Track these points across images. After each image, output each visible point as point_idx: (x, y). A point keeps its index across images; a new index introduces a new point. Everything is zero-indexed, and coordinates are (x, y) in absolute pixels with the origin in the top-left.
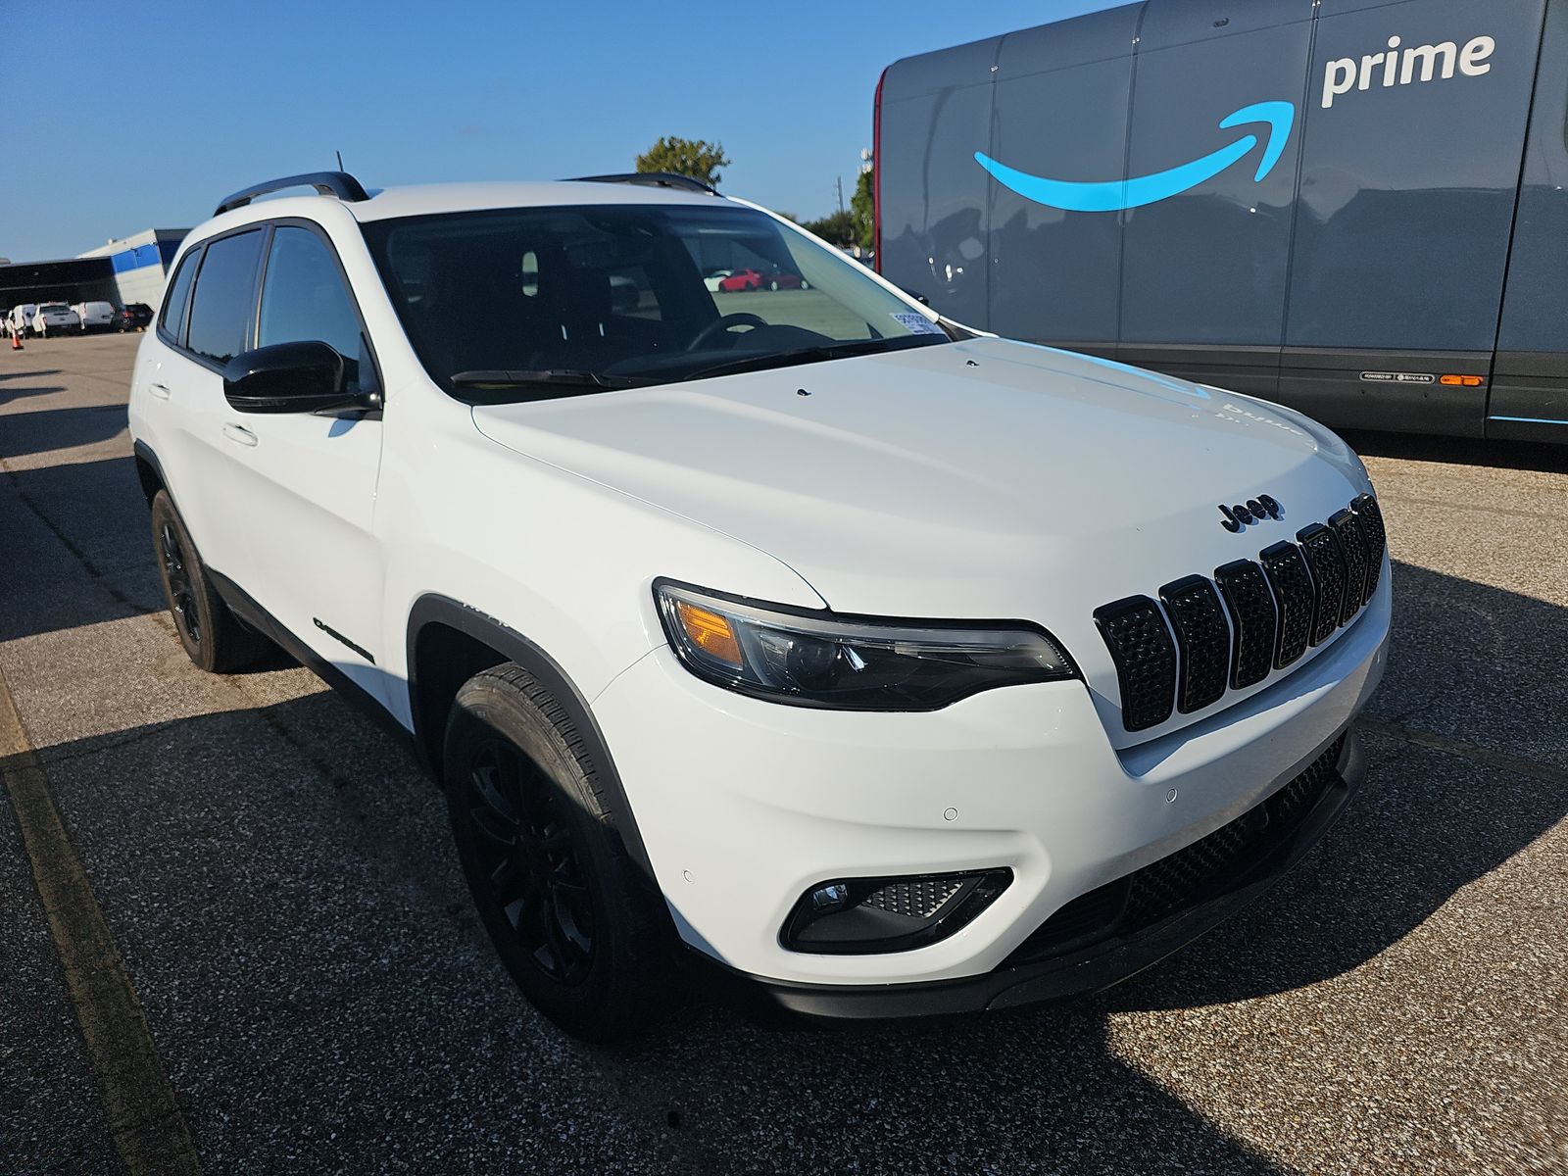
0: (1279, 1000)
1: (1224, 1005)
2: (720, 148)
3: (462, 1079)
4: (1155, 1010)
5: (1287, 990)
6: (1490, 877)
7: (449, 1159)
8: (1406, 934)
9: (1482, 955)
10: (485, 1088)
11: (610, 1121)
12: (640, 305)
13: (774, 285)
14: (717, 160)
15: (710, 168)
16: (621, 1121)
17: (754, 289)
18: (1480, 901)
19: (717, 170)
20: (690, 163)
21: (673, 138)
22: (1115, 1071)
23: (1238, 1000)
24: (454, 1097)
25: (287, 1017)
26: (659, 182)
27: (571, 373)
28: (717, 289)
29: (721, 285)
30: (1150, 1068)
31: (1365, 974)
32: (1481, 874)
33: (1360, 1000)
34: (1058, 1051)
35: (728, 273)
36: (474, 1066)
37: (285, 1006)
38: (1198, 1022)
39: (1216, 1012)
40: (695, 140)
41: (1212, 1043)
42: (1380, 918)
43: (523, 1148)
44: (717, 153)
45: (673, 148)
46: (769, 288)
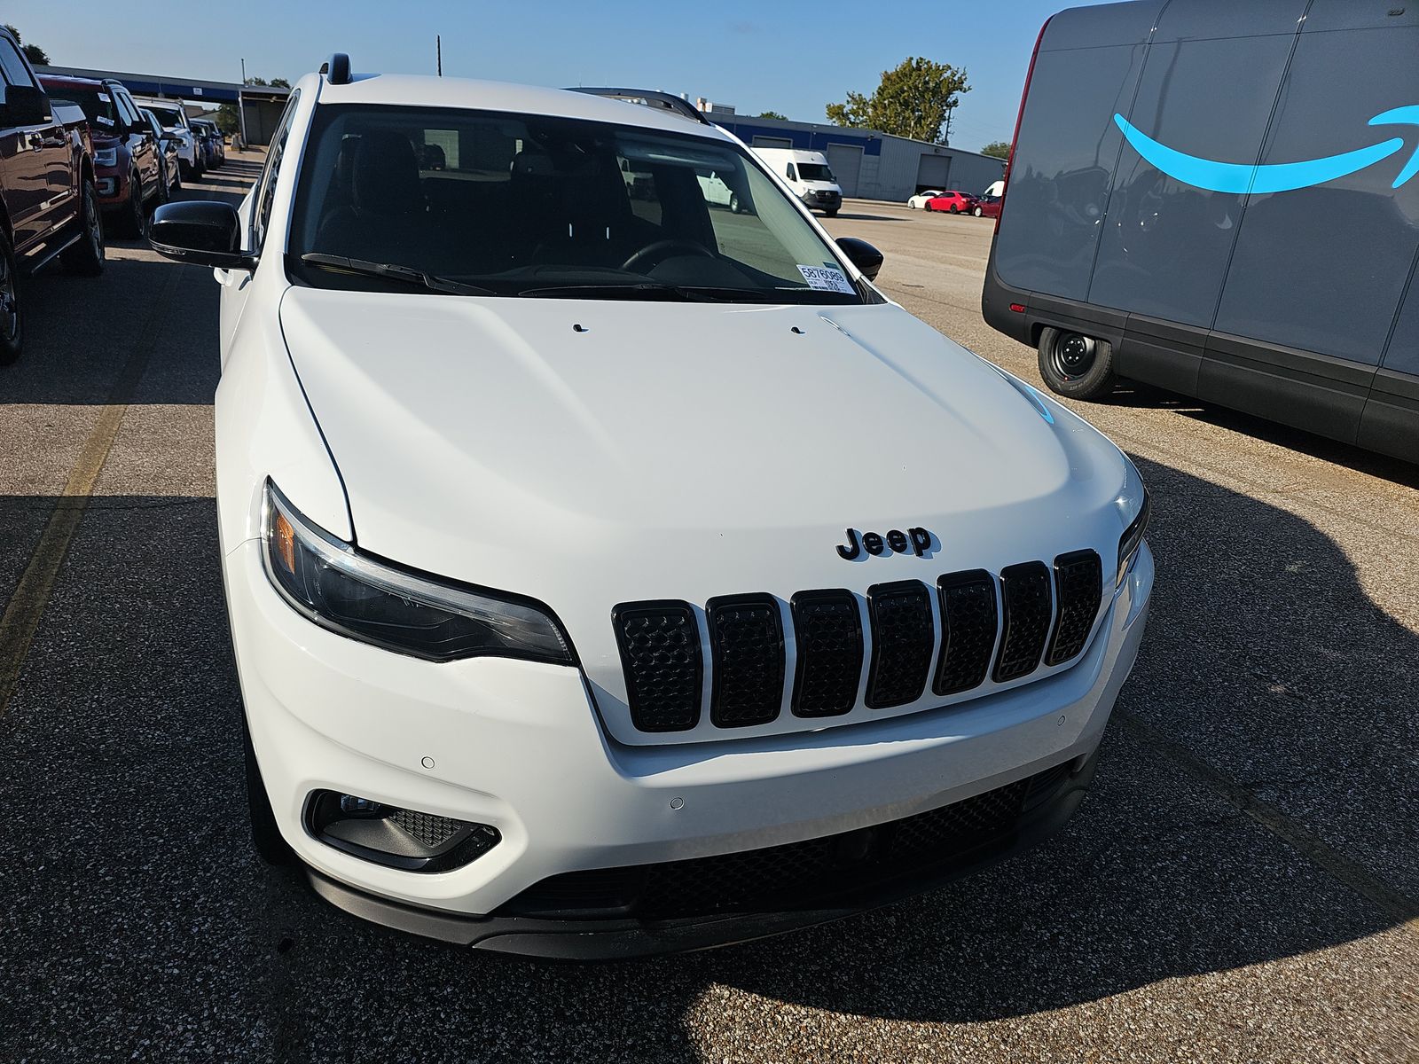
0: (884, 1026)
1: (828, 1012)
2: (964, 74)
3: (162, 855)
4: (759, 994)
5: (900, 1020)
6: (1212, 980)
7: (103, 916)
8: (1069, 1005)
9: (1133, 1055)
10: (172, 869)
11: (239, 929)
12: (839, 212)
13: (978, 212)
14: (958, 85)
15: (950, 92)
16: (247, 933)
17: (958, 213)
18: (1178, 999)
19: (957, 94)
20: (932, 85)
21: (921, 59)
22: (675, 1038)
23: (845, 1012)
24: (145, 868)
25: (88, 761)
26: (665, 103)
27: (407, 271)
28: (923, 207)
29: (927, 204)
30: (709, 1047)
31: (992, 1031)
32: (1205, 971)
33: (964, 1054)
34: (640, 1001)
35: (938, 193)
36: (179, 848)
37: (92, 752)
38: (788, 1019)
39: (814, 1017)
40: (941, 64)
41: (785, 1045)
42: (1054, 982)
43: (159, 928)
44: (960, 78)
45: (919, 68)
46: (971, 213)
